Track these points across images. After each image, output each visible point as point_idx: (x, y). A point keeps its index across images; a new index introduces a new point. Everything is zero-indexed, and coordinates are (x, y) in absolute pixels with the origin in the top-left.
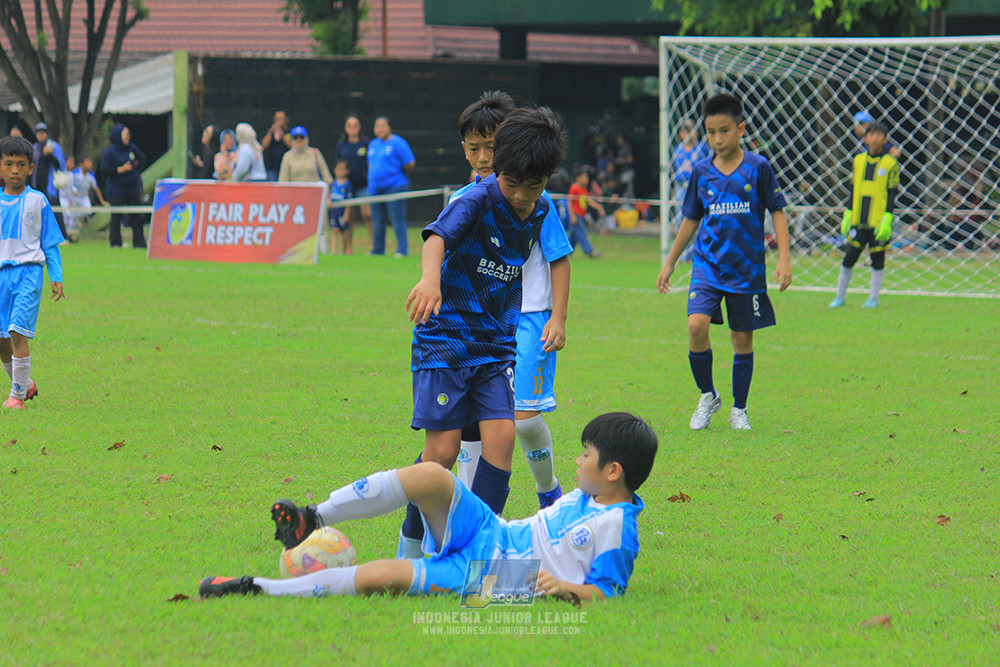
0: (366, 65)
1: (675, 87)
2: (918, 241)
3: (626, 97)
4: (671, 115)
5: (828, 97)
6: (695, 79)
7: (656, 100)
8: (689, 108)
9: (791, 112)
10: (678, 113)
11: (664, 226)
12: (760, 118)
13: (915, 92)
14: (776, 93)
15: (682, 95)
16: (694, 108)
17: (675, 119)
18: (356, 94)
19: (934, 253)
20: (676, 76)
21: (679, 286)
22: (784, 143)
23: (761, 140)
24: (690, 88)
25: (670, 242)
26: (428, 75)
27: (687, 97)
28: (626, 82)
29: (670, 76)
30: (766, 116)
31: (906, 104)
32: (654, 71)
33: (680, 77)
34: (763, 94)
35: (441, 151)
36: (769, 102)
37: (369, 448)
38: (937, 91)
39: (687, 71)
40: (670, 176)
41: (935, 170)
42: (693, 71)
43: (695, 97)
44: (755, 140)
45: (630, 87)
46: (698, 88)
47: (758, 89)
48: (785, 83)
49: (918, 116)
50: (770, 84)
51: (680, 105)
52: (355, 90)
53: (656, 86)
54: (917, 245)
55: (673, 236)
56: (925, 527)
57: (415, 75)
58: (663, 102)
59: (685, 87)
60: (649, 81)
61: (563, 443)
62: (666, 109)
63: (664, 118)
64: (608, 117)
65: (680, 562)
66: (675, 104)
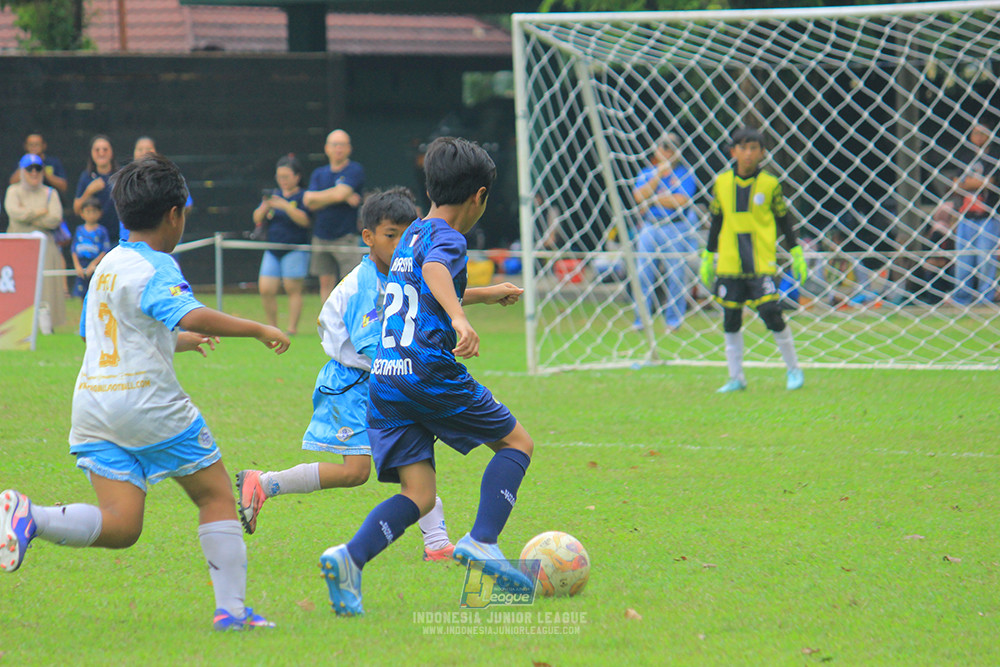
0: (97, 63)
1: (536, 84)
2: (887, 293)
3: (469, 99)
4: (532, 124)
5: (752, 92)
6: (564, 72)
7: (510, 103)
8: (557, 114)
9: (701, 116)
10: (542, 122)
11: (528, 283)
12: (657, 125)
13: (875, 83)
14: (679, 89)
15: (547, 95)
16: (563, 113)
17: (538, 130)
18: (82, 106)
19: (911, 309)
20: (536, 69)
21: (552, 364)
24: (557, 86)
25: (536, 305)
26: (186, 76)
27: (553, 97)
28: (469, 78)
29: (529, 69)
30: (666, 122)
31: (862, 99)
32: (505, 63)
33: (543, 70)
34: (660, 90)
35: (209, 184)
36: (669, 102)
37: (112, 607)
38: (908, 80)
39: (553, 61)
40: (534, 210)
41: (910, 192)
42: (561, 61)
43: (565, 96)
45: (475, 85)
46: (568, 85)
47: (654, 84)
48: (691, 75)
49: (880, 116)
50: (670, 77)
51: (544, 109)
52: (83, 100)
53: (511, 84)
54: (884, 298)
55: (541, 295)
57: (169, 77)
58: (521, 107)
59: (550, 85)
60: (501, 76)
62: (524, 116)
63: (523, 129)
66: (537, 107)
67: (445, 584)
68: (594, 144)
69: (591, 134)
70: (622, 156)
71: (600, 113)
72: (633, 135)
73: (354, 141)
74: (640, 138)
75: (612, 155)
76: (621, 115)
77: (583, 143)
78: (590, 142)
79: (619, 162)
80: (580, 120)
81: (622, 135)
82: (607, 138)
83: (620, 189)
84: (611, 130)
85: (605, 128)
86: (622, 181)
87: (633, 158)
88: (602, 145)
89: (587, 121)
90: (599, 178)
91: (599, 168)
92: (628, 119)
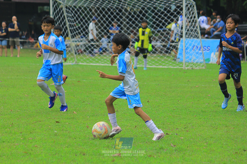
6: (60, 7)
10: (55, 16)
12: (78, 18)
13: (118, 14)
14: (82, 11)
15: (56, 11)
22: (85, 24)
23: (78, 24)
24: (59, 9)
27: (58, 12)
28: (39, 7)
29: (53, 6)
30: (79, 17)
31: (115, 17)
34: (79, 11)
36: (80, 13)
39: (58, 5)
44: (77, 24)
45: (40, 9)
48: (85, 8)
50: (80, 8)
51: (56, 14)
53: (48, 9)
56: (128, 129)
60: (46, 7)
61: (27, 107)
62: (52, 15)
64: (34, 17)
65: (62, 139)
66: (54, 14)
67: (38, 106)
68: (65, 21)
69: (65, 19)
70: (71, 23)
71: (67, 15)
72: (73, 19)
73: (17, 18)
74: (75, 20)
75: (69, 23)
76: (71, 15)
77: (63, 21)
78: (64, 21)
79: (70, 25)
80: (63, 16)
81: (71, 19)
82: (68, 20)
83: (70, 30)
84: (69, 18)
85: (67, 18)
86: (71, 28)
87: (73, 24)
88: (67, 21)
89: (64, 16)
90: (66, 28)
91: (66, 25)
92: (72, 16)
